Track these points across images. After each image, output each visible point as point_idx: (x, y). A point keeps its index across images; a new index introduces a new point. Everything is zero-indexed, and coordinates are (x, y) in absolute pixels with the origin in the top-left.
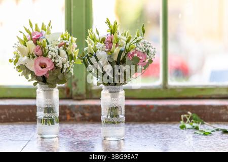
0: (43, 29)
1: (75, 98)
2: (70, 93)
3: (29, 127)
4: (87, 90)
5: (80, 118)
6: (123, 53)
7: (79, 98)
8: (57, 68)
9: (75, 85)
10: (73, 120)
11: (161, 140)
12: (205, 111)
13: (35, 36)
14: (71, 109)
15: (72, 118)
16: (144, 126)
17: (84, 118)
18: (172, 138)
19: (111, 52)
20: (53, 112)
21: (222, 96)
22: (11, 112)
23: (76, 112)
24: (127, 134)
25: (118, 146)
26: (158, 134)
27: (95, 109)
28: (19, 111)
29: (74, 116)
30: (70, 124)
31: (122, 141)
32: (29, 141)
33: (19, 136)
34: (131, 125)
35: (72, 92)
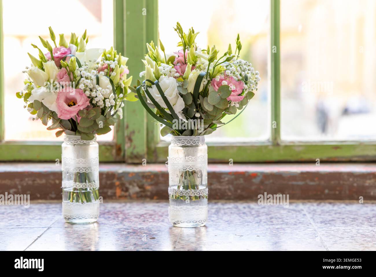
0: (72, 42)
1: (130, 161)
2: (122, 154)
3: (53, 207)
4: (148, 148)
5: (137, 193)
6: (204, 80)
7: (136, 161)
8: (95, 106)
9: (130, 140)
10: (126, 197)
11: (267, 227)
12: (341, 182)
13: (59, 53)
14: (123, 179)
15: (123, 193)
16: (241, 206)
17: (143, 194)
18: (287, 224)
19: (184, 79)
20: (90, 181)
21: (368, 159)
22: (25, 184)
23: (130, 184)
24: (213, 219)
25: (195, 237)
26: (263, 218)
27: (161, 179)
28: (39, 181)
29: (127, 190)
30: (120, 203)
31: (203, 229)
32: (49, 228)
33: (33, 221)
34: (219, 205)
35: (125, 151)
